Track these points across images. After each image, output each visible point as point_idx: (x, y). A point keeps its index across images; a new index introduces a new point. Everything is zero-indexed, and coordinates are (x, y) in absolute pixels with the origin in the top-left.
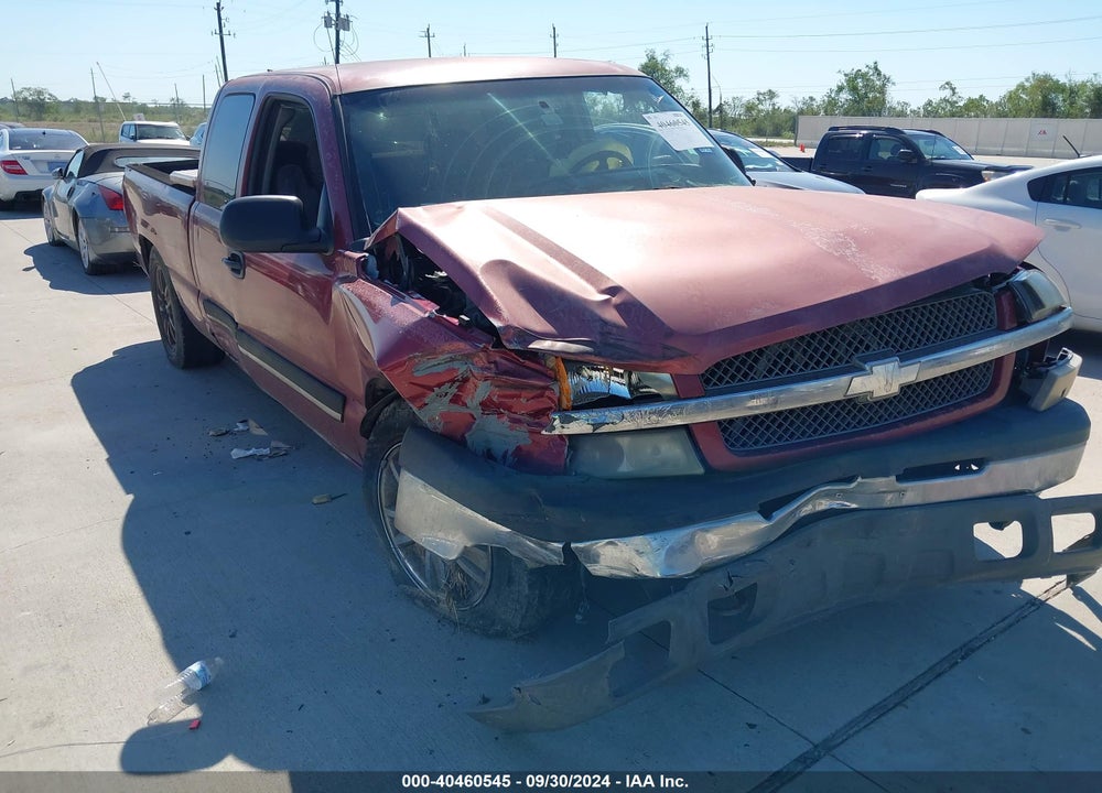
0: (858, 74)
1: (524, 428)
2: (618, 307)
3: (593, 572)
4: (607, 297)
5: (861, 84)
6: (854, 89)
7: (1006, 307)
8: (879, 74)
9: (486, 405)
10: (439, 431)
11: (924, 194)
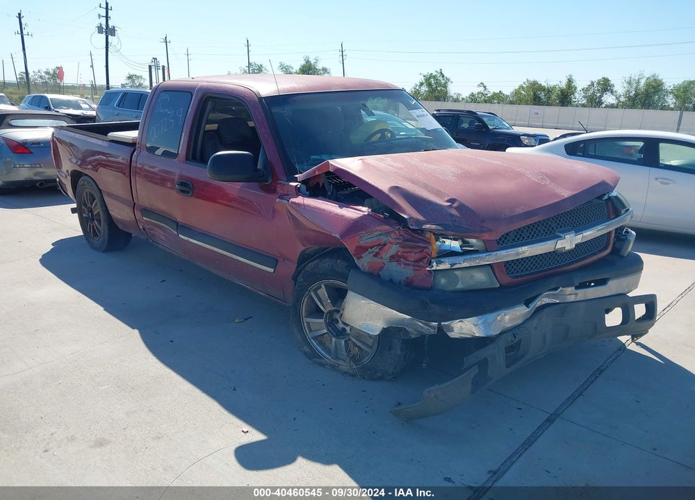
0: (431, 76)
1: (411, 268)
2: (456, 208)
3: (451, 336)
4: (449, 204)
5: (433, 82)
6: (430, 85)
7: (611, 209)
8: (443, 76)
9: (392, 257)
10: (366, 271)
11: (509, 150)
